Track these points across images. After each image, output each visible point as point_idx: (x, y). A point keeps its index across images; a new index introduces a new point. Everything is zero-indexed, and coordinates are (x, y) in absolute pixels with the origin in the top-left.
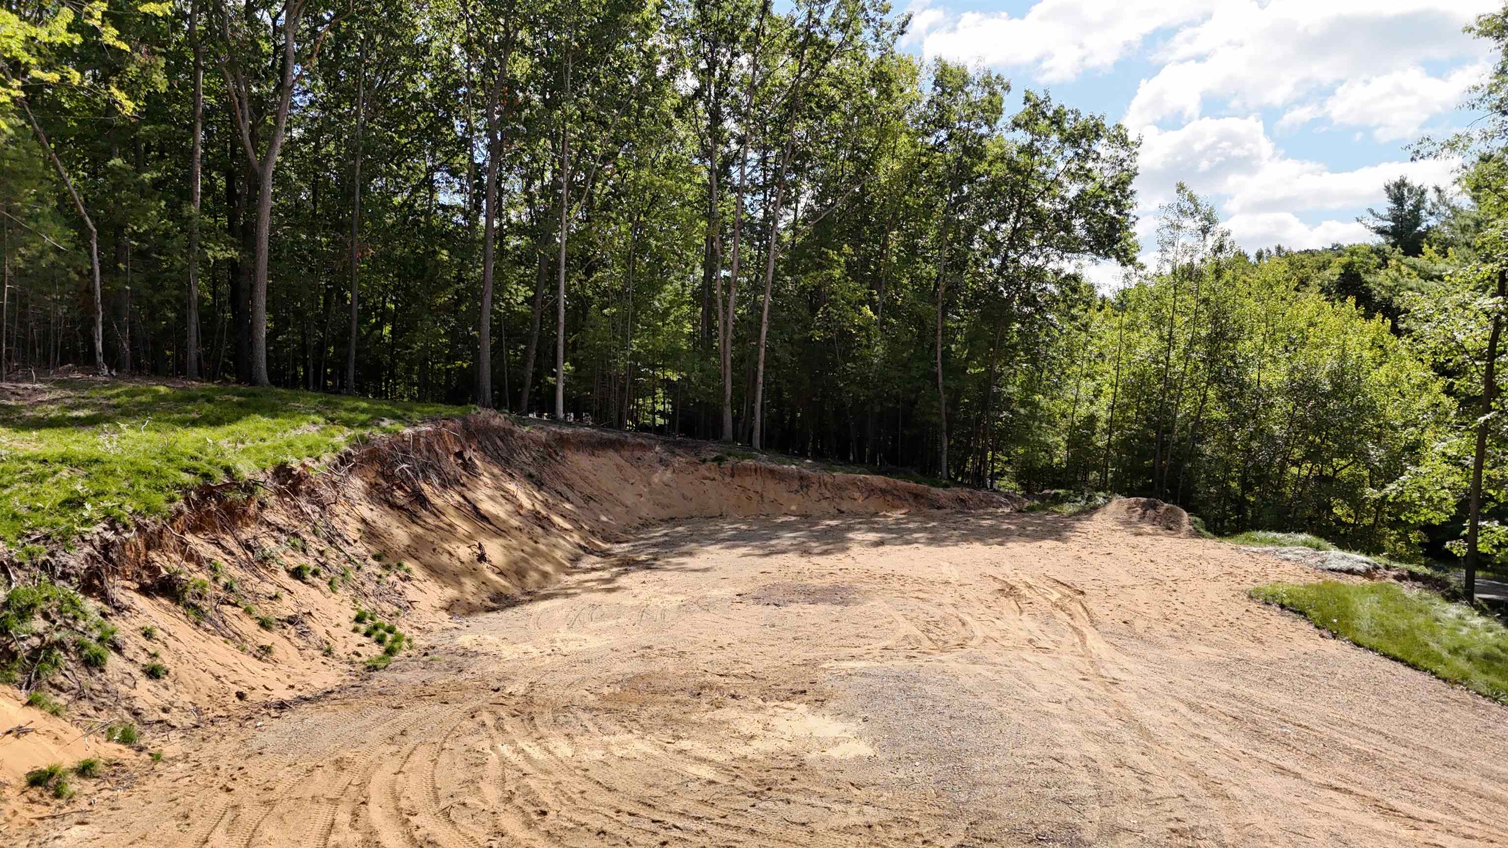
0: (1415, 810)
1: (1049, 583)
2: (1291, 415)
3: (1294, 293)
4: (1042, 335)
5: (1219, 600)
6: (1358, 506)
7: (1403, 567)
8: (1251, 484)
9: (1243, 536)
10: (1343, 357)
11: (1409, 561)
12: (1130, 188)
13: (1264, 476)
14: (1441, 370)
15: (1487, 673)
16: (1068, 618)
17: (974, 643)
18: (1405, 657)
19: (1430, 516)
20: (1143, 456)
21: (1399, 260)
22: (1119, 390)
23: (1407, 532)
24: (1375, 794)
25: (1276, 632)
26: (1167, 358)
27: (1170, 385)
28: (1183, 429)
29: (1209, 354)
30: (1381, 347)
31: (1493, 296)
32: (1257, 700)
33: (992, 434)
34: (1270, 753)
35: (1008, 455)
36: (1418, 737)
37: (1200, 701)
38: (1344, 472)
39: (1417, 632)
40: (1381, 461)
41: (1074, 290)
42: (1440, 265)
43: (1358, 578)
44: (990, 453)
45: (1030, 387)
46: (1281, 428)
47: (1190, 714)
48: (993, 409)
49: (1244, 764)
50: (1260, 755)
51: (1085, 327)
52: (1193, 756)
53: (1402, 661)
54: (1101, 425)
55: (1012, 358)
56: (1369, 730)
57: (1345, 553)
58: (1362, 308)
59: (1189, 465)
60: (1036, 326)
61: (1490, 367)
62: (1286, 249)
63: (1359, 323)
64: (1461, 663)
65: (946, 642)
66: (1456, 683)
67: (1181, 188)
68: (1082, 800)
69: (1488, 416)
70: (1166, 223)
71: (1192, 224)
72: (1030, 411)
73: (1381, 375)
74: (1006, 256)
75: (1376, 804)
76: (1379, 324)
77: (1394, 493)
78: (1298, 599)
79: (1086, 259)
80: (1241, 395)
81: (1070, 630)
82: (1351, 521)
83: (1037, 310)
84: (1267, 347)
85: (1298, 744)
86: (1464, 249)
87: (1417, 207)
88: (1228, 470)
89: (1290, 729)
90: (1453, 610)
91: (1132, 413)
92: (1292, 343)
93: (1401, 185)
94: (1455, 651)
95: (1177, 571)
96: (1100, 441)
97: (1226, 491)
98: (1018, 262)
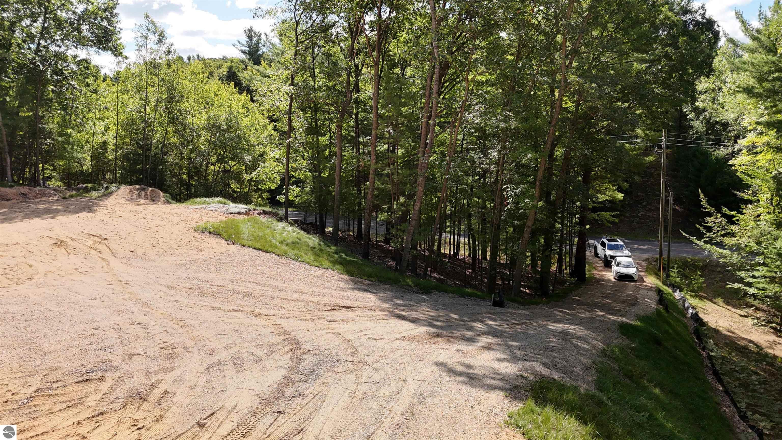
0: (268, 312)
1: (86, 236)
2: (209, 141)
3: (207, 79)
4: (68, 94)
5: (180, 234)
6: (241, 183)
7: (261, 209)
8: (193, 175)
9: (190, 201)
10: (231, 112)
11: (263, 206)
12: (115, 11)
13: (198, 171)
14: (272, 120)
15: (294, 250)
16: (99, 254)
17: (38, 276)
18: (263, 248)
19: (270, 185)
20: (136, 163)
21: (252, 67)
22: (119, 127)
23: (262, 194)
24: (252, 309)
25: (208, 245)
26: (145, 110)
27: (148, 125)
28: (156, 148)
29: (167, 108)
30: (247, 108)
31: (289, 86)
32: (200, 278)
33: (41, 153)
34: (206, 302)
35: (53, 165)
36: (269, 281)
37: (173, 284)
38: (235, 167)
39: (267, 237)
40: (249, 162)
41: (87, 68)
42: (269, 71)
43: (242, 215)
44: (41, 165)
45: (64, 124)
46: (205, 147)
47: (168, 291)
48: (40, 138)
49: (196, 309)
50: (202, 303)
51: (95, 92)
52: (170, 311)
53: (261, 250)
54: (110, 147)
55: (50, 107)
56: (249, 282)
57: (237, 205)
58: (237, 88)
59: (161, 167)
60: (64, 88)
61: (290, 118)
62: (202, 56)
63: (237, 95)
64: (284, 247)
65: (19, 279)
66: (282, 256)
67: (147, 17)
68: (112, 347)
69: (290, 140)
70: (139, 34)
71: (154, 38)
72: (66, 140)
73: (247, 121)
74: (39, 44)
75: (253, 314)
76: (245, 97)
77: (256, 176)
78: (217, 228)
79: (93, 50)
80: (185, 130)
81: (100, 259)
82: (239, 190)
83: (64, 78)
84: (196, 105)
85: (219, 295)
86: (278, 64)
87: (258, 43)
88: (181, 169)
89: (216, 289)
90: (281, 225)
91: (128, 140)
92: (208, 104)
93: (251, 30)
94: (281, 243)
95: (159, 222)
96: (111, 156)
97: (181, 181)
98: (48, 48)
